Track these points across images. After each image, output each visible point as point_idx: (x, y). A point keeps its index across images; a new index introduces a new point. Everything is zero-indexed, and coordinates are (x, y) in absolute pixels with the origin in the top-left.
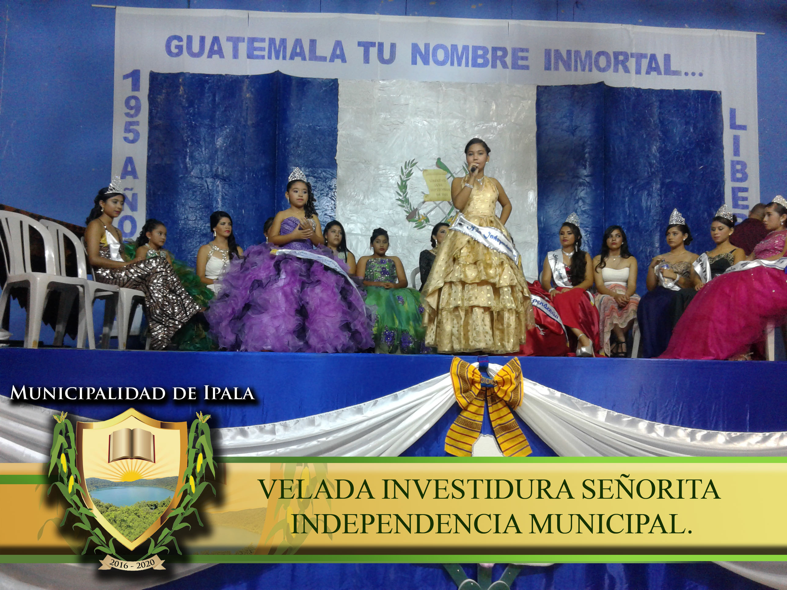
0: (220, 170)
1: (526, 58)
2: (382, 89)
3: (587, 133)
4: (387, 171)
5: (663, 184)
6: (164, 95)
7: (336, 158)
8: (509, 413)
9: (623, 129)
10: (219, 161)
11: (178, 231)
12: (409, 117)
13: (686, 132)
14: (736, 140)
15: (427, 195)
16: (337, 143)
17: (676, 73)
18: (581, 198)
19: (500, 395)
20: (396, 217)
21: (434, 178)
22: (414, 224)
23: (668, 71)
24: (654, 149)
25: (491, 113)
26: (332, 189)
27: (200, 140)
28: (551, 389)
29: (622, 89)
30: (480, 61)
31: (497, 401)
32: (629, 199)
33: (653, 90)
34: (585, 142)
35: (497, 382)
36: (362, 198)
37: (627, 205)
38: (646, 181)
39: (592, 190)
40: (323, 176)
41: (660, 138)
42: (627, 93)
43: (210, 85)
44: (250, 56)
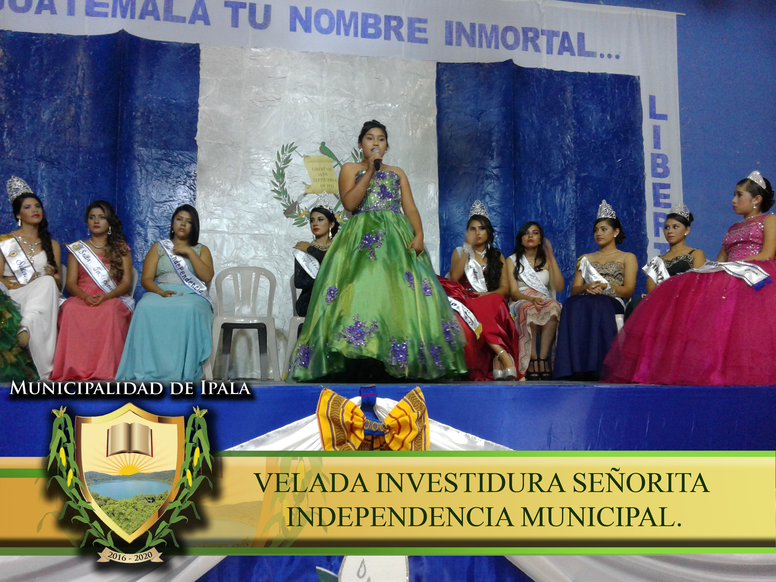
1: (425, 31)
2: (255, 57)
3: (495, 119)
4: (260, 156)
5: (578, 179)
7: (196, 139)
9: (534, 116)
10: (46, 140)
12: (287, 92)
13: (602, 121)
14: (656, 131)
15: (309, 186)
16: (197, 121)
17: (591, 54)
18: (488, 193)
20: (272, 212)
21: (317, 165)
22: (293, 221)
23: (582, 52)
24: (568, 138)
25: (385, 91)
26: (191, 177)
27: (22, 114)
29: (532, 69)
30: (371, 31)
32: (543, 196)
33: (566, 72)
34: (492, 129)
35: (389, 427)
36: (229, 188)
37: (539, 201)
38: (559, 175)
39: (501, 183)
40: (180, 160)
41: (575, 127)
42: (538, 75)
43: (37, 46)
44: (89, 13)
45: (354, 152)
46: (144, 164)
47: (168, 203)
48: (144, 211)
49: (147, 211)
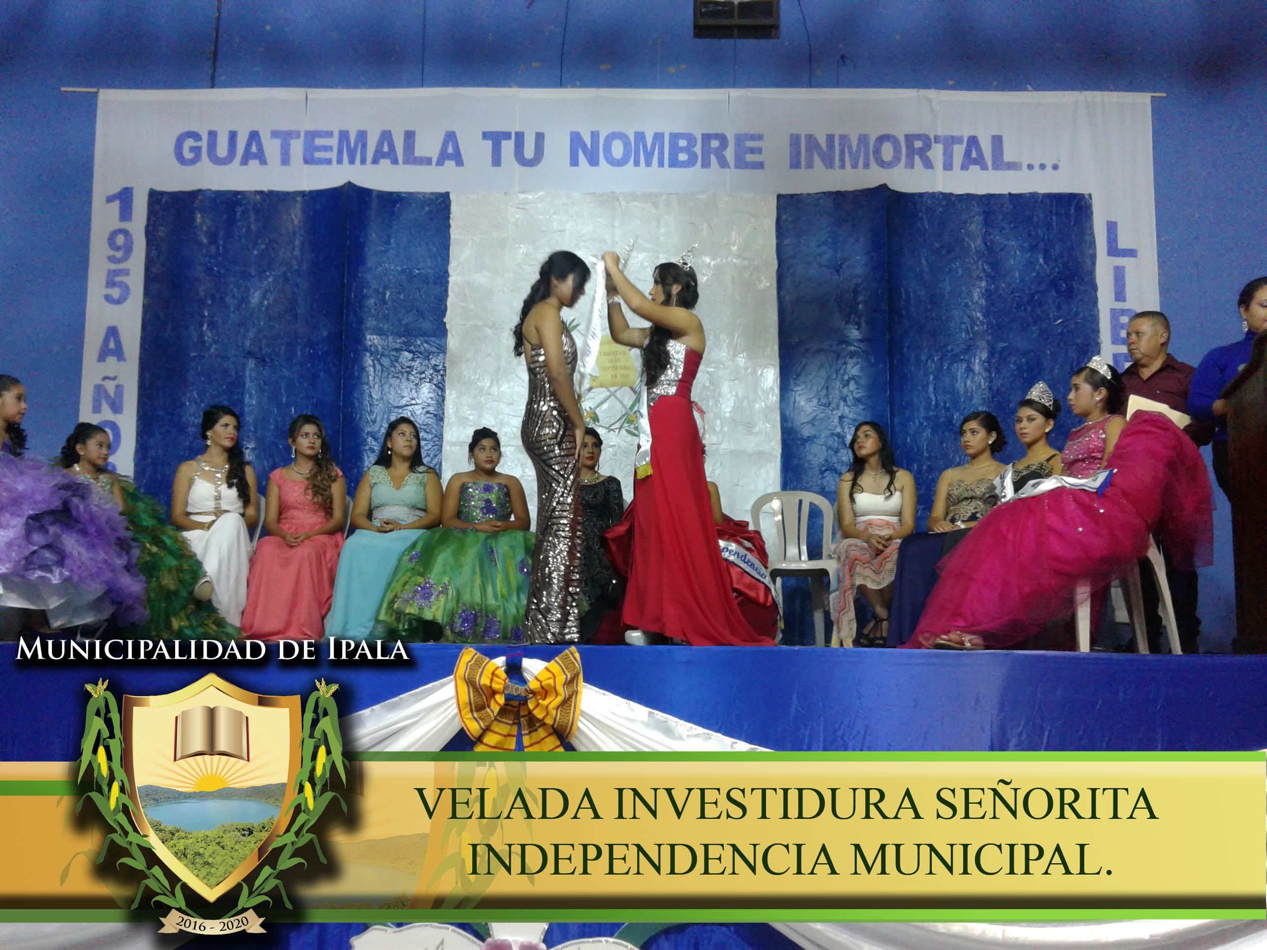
0: (256, 343)
1: (759, 151)
2: (523, 206)
3: (860, 270)
5: (992, 353)
6: (170, 226)
7: (445, 320)
9: (923, 260)
10: (255, 330)
13: (1030, 264)
14: (1119, 275)
15: (596, 377)
16: (447, 295)
17: (1013, 166)
18: (852, 378)
21: (606, 348)
23: (999, 163)
24: (977, 293)
26: (439, 371)
27: (226, 297)
29: (921, 195)
30: (683, 157)
32: (937, 380)
33: (974, 195)
34: (857, 285)
35: (533, 692)
36: (488, 385)
37: (931, 388)
38: (964, 347)
39: (870, 363)
40: (425, 350)
41: (988, 276)
42: (929, 202)
43: (243, 208)
44: (309, 160)
46: (379, 357)
47: (410, 408)
48: (378, 419)
49: (382, 419)
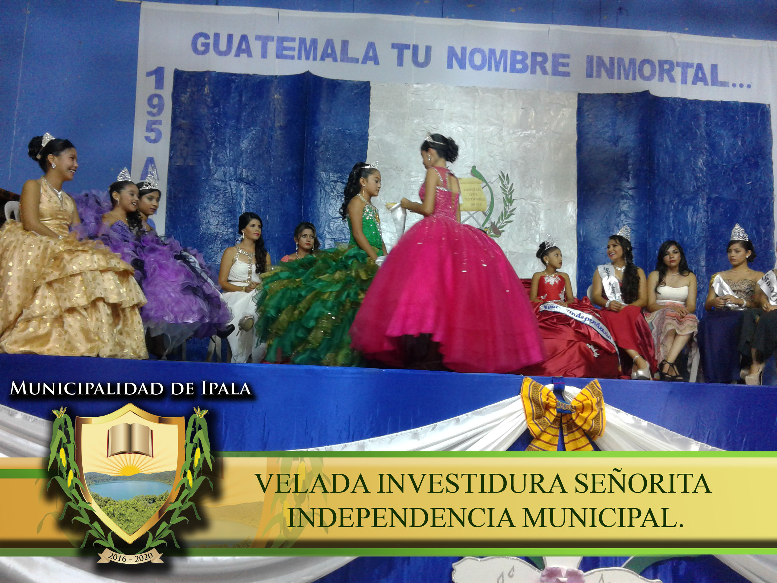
0: (244, 173)
1: (567, 65)
2: (416, 93)
3: (631, 144)
5: (709, 199)
6: (188, 94)
8: (588, 444)
9: (668, 140)
10: (244, 164)
11: (199, 236)
12: (443, 123)
13: (734, 146)
16: (367, 148)
17: (724, 84)
18: (623, 212)
19: (579, 422)
21: (468, 186)
23: (715, 82)
24: (700, 162)
25: (530, 120)
27: (225, 142)
28: (637, 418)
29: (667, 99)
30: (519, 66)
31: (574, 429)
32: (675, 216)
33: (700, 101)
34: (628, 153)
35: (575, 408)
37: (671, 221)
38: (692, 195)
39: (635, 203)
41: (707, 151)
42: (673, 103)
43: (236, 84)
44: (279, 56)
45: (501, 175)
46: (324, 185)
49: (325, 225)
